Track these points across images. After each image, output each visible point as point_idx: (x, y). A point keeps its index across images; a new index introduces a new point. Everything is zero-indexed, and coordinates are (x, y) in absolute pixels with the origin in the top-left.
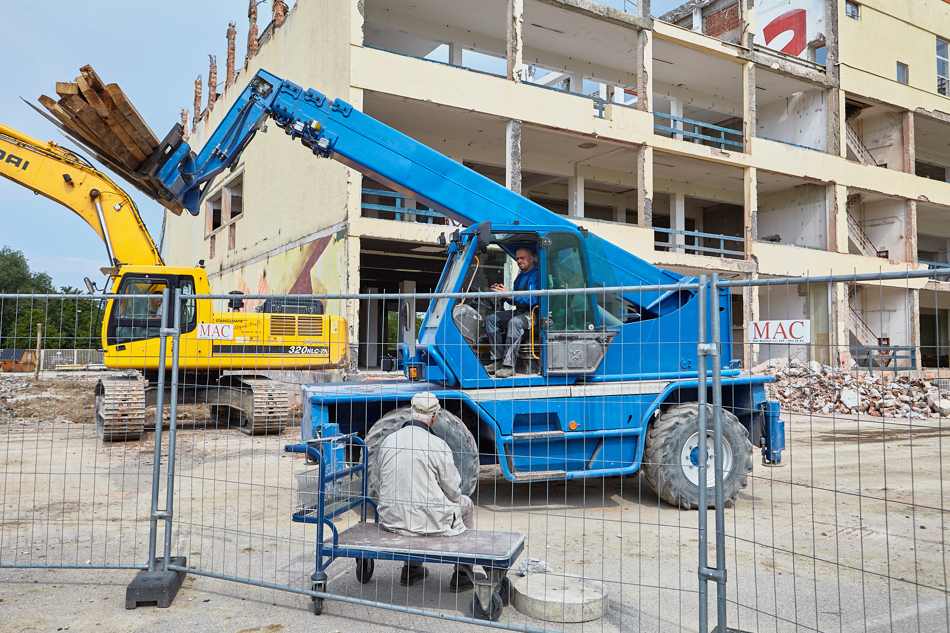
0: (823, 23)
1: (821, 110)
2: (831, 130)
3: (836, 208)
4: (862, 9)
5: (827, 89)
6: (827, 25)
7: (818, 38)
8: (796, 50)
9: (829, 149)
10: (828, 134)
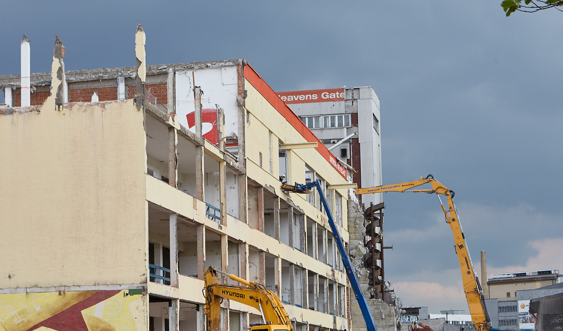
0: (236, 126)
1: (234, 188)
2: (242, 205)
3: (246, 261)
4: (250, 115)
5: (240, 175)
6: (239, 128)
7: (232, 135)
8: (214, 139)
9: (241, 218)
10: (239, 207)
